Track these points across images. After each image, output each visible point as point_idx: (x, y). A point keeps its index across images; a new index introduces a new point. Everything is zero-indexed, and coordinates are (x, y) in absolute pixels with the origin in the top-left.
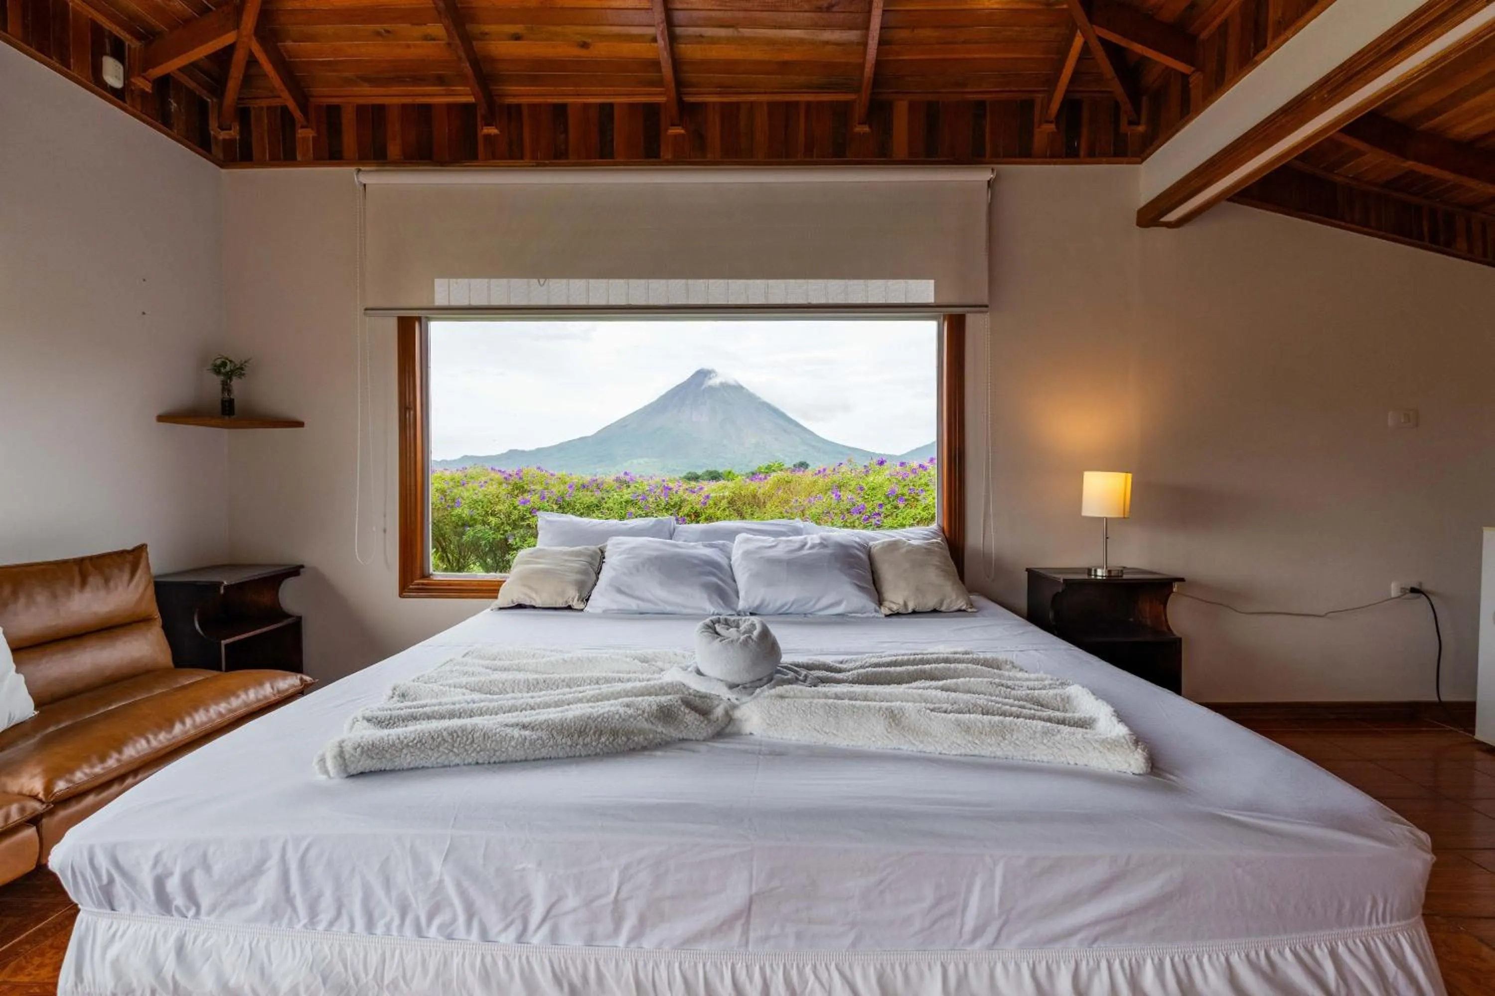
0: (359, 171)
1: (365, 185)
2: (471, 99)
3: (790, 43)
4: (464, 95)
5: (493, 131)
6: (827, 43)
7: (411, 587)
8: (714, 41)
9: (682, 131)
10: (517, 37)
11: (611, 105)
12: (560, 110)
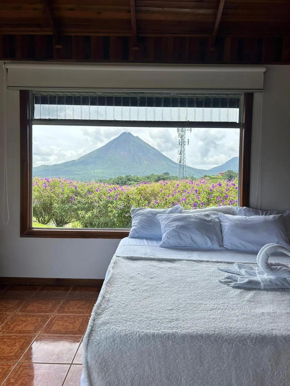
0: (5, 63)
1: (7, 69)
2: (51, 33)
3: (185, 14)
4: (49, 32)
5: (59, 47)
6: (199, 14)
7: (25, 233)
8: (153, 12)
9: (138, 49)
10: (72, 10)
11: (109, 37)
12: (87, 39)
